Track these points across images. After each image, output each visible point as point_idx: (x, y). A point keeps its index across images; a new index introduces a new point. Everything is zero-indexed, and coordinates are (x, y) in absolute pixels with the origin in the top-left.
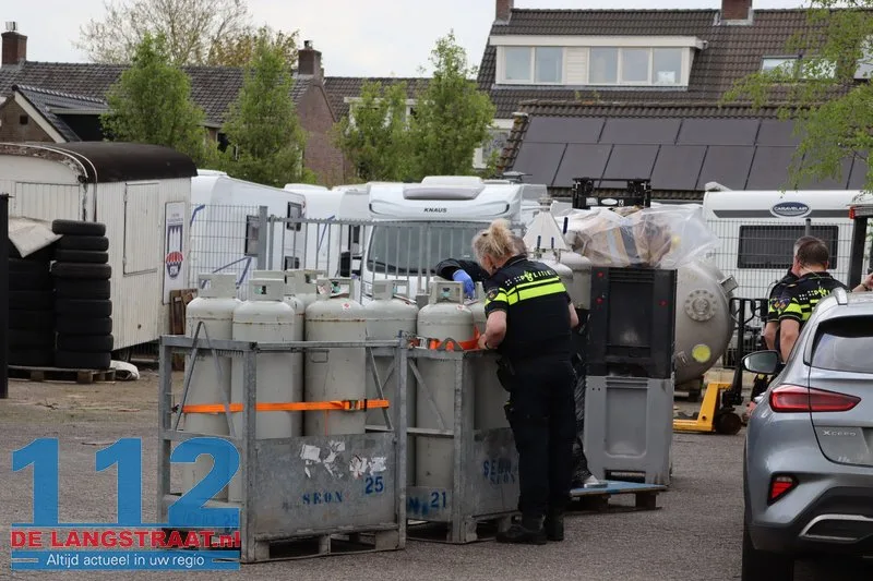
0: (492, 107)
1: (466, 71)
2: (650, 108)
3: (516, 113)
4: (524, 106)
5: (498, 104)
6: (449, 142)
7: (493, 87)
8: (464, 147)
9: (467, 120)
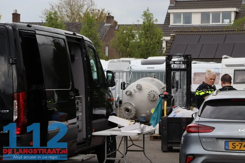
0: (163, 33)
1: (153, 21)
2: (215, 31)
3: (171, 34)
4: (174, 32)
5: (165, 31)
6: (148, 44)
7: (169, 26)
8: (153, 46)
9: (154, 37)
